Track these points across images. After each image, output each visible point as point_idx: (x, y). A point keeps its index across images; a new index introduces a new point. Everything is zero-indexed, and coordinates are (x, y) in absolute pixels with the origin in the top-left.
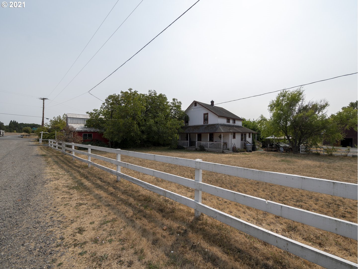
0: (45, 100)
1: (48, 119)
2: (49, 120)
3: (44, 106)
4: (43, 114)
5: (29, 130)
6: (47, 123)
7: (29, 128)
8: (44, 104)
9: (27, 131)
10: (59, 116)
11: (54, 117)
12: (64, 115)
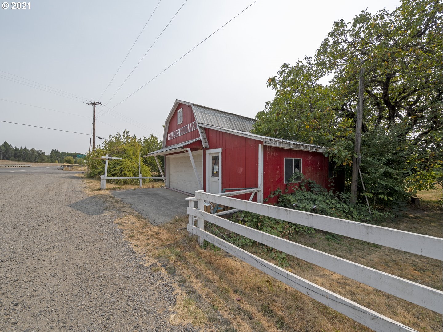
0: (97, 106)
1: (101, 138)
2: (103, 140)
3: (94, 115)
4: (94, 129)
5: (71, 160)
6: (99, 146)
7: (71, 158)
8: (94, 112)
9: (68, 161)
10: (117, 134)
11: (110, 136)
12: (125, 133)
